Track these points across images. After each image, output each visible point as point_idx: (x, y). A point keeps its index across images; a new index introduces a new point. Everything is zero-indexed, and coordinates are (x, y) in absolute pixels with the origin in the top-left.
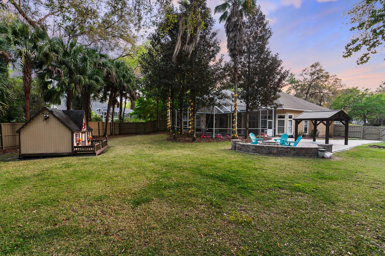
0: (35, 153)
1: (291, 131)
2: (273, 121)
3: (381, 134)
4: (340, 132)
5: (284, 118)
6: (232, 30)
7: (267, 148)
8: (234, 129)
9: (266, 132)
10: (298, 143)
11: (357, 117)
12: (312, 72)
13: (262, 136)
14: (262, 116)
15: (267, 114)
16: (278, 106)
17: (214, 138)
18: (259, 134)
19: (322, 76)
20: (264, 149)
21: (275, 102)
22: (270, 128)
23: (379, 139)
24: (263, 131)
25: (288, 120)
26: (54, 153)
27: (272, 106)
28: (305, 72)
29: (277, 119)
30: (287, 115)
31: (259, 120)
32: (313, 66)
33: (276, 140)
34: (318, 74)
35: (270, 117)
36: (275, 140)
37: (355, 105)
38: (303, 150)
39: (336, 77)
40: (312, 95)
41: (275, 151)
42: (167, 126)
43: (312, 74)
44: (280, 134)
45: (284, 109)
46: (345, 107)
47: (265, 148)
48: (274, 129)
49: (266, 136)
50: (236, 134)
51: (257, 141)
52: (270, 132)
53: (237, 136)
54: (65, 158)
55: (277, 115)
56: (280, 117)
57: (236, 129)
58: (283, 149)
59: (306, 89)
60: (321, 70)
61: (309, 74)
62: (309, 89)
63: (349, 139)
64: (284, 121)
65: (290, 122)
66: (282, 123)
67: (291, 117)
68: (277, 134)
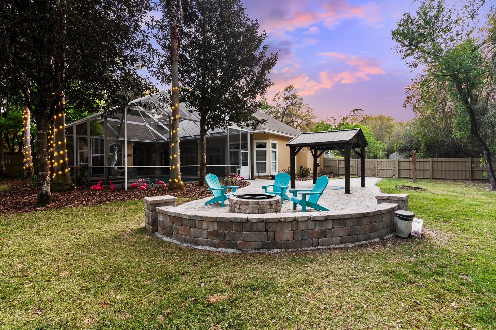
1: (275, 169)
2: (249, 152)
3: (377, 169)
4: (331, 168)
5: (265, 147)
7: (261, 226)
8: (173, 167)
9: (239, 171)
10: (321, 194)
12: (285, 96)
13: (233, 179)
14: (231, 145)
15: (239, 141)
16: (259, 122)
17: (126, 189)
18: (227, 176)
20: (251, 230)
22: (245, 164)
23: (374, 176)
24: (233, 169)
25: (271, 151)
27: (249, 122)
28: (278, 96)
29: (255, 149)
30: (269, 142)
31: (226, 151)
32: (287, 89)
33: (265, 188)
35: (244, 146)
36: (263, 187)
38: (365, 221)
39: (308, 106)
41: (287, 235)
42: (23, 164)
44: (261, 174)
45: (265, 132)
47: (254, 228)
48: (250, 165)
49: (239, 178)
50: (177, 178)
51: (224, 192)
52: (244, 171)
53: (182, 182)
55: (255, 142)
56: (259, 146)
57: (178, 165)
58: (311, 225)
60: (294, 96)
61: (283, 99)
62: (283, 117)
63: (351, 176)
64: (265, 151)
65: (274, 153)
66: (262, 156)
67: (274, 146)
68: (255, 174)
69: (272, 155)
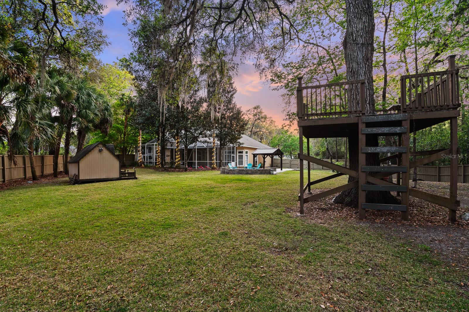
0: (91, 178)
1: (247, 163)
2: (235, 155)
5: (242, 153)
6: (212, 86)
11: (286, 153)
12: (254, 113)
14: (228, 152)
15: (231, 150)
17: (196, 168)
19: (262, 118)
21: (239, 141)
22: (233, 161)
24: (228, 163)
25: (245, 155)
26: (106, 179)
28: (249, 112)
29: (238, 154)
30: (244, 151)
32: (255, 108)
34: (259, 115)
35: (233, 153)
37: (285, 143)
39: (271, 119)
40: (255, 133)
43: (255, 115)
44: (241, 166)
45: (243, 147)
46: (279, 145)
48: (236, 161)
54: (114, 182)
55: (238, 151)
56: (240, 152)
57: (215, 161)
59: (250, 128)
60: (261, 113)
61: (253, 115)
62: (252, 128)
63: (283, 167)
64: (242, 155)
66: (241, 157)
67: (247, 153)
68: (238, 166)
69: (246, 157)
